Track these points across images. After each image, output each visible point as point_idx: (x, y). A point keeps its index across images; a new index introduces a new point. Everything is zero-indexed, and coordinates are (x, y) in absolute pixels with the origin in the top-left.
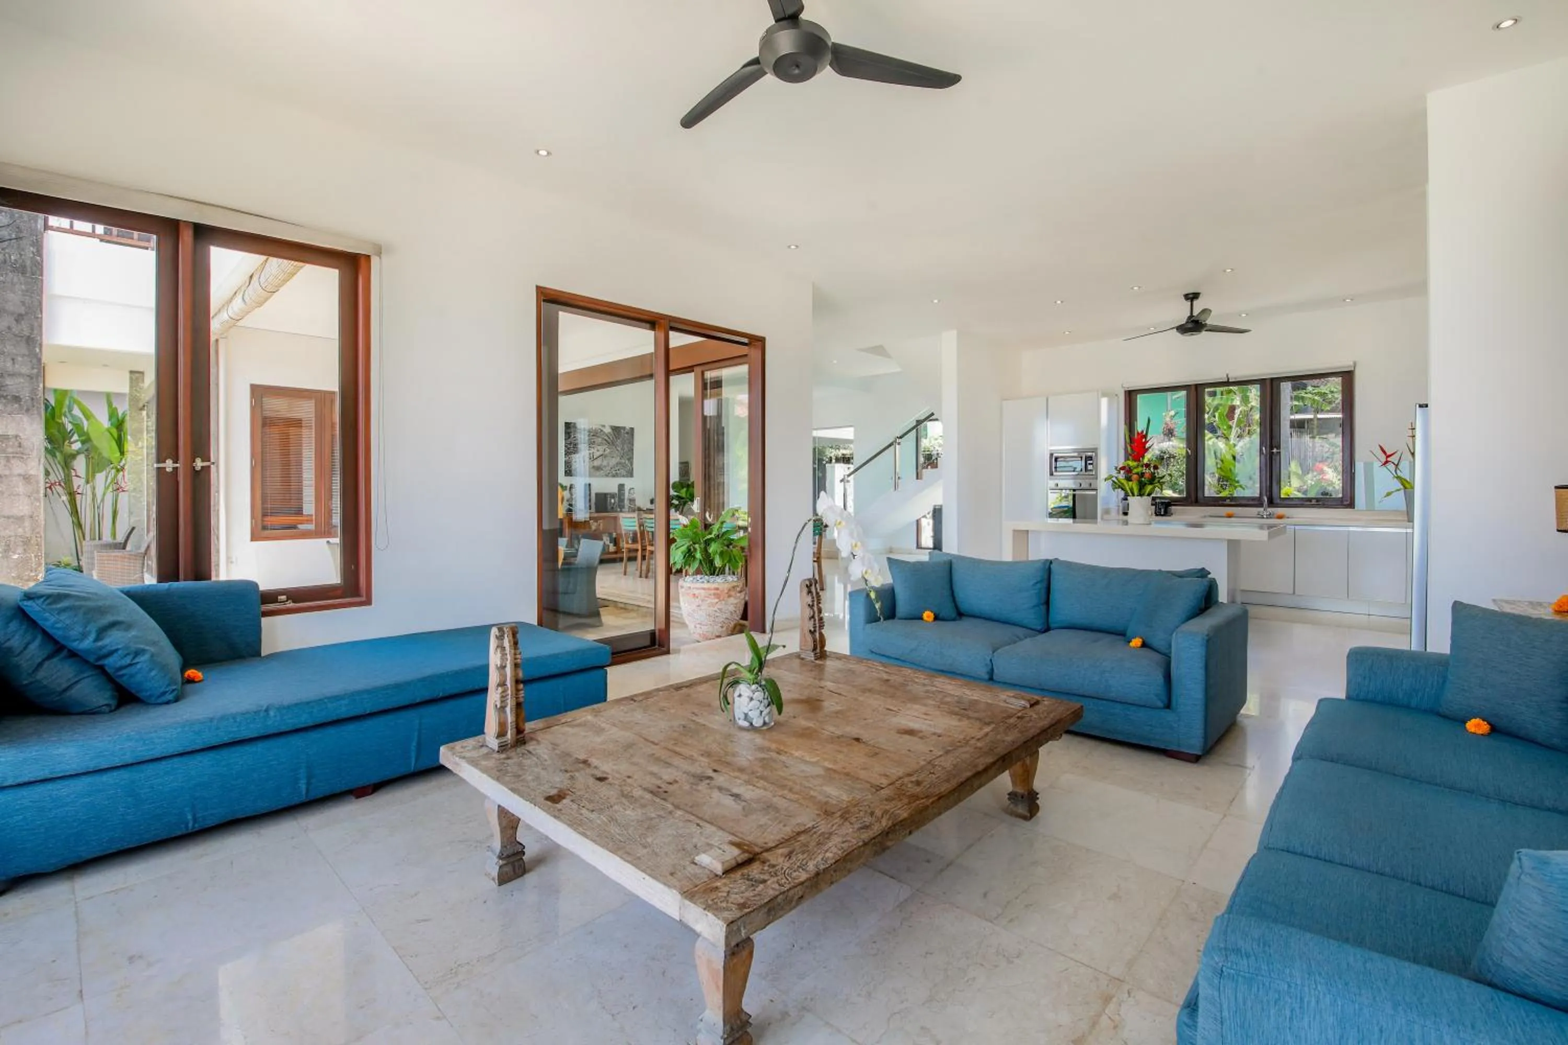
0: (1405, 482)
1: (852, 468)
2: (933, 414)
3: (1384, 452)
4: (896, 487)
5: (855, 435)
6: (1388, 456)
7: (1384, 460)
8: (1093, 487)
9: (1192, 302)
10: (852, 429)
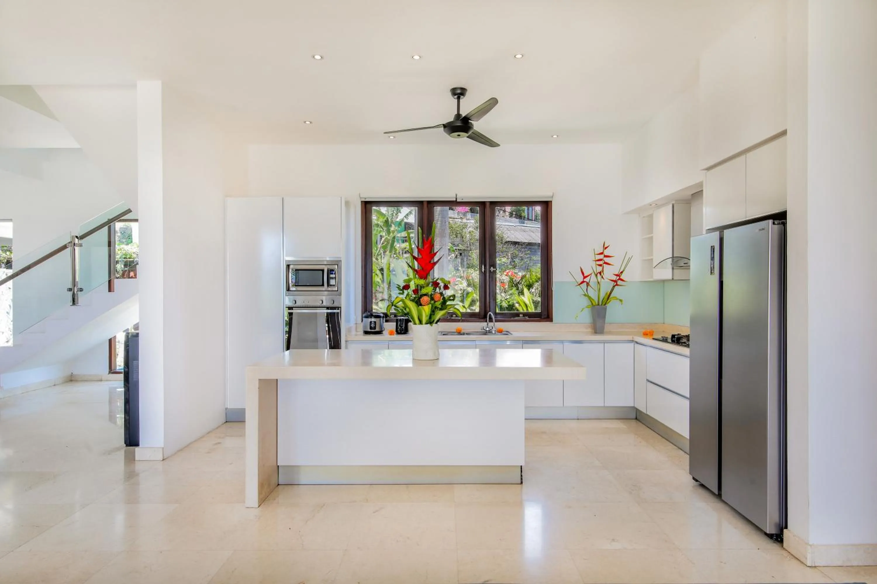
0: (592, 301)
1: (10, 272)
2: (129, 211)
3: (583, 273)
4: (74, 301)
5: (15, 231)
6: (585, 277)
7: (581, 279)
8: (336, 305)
9: (459, 98)
10: (10, 225)
